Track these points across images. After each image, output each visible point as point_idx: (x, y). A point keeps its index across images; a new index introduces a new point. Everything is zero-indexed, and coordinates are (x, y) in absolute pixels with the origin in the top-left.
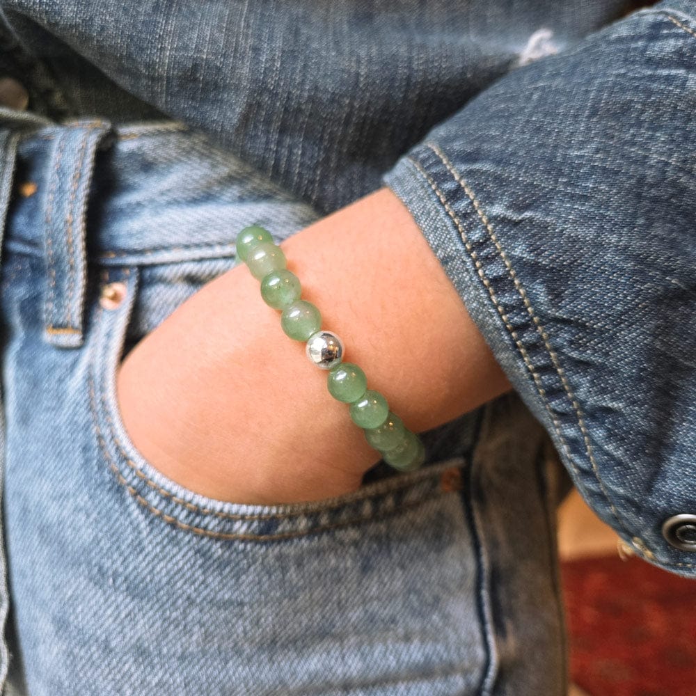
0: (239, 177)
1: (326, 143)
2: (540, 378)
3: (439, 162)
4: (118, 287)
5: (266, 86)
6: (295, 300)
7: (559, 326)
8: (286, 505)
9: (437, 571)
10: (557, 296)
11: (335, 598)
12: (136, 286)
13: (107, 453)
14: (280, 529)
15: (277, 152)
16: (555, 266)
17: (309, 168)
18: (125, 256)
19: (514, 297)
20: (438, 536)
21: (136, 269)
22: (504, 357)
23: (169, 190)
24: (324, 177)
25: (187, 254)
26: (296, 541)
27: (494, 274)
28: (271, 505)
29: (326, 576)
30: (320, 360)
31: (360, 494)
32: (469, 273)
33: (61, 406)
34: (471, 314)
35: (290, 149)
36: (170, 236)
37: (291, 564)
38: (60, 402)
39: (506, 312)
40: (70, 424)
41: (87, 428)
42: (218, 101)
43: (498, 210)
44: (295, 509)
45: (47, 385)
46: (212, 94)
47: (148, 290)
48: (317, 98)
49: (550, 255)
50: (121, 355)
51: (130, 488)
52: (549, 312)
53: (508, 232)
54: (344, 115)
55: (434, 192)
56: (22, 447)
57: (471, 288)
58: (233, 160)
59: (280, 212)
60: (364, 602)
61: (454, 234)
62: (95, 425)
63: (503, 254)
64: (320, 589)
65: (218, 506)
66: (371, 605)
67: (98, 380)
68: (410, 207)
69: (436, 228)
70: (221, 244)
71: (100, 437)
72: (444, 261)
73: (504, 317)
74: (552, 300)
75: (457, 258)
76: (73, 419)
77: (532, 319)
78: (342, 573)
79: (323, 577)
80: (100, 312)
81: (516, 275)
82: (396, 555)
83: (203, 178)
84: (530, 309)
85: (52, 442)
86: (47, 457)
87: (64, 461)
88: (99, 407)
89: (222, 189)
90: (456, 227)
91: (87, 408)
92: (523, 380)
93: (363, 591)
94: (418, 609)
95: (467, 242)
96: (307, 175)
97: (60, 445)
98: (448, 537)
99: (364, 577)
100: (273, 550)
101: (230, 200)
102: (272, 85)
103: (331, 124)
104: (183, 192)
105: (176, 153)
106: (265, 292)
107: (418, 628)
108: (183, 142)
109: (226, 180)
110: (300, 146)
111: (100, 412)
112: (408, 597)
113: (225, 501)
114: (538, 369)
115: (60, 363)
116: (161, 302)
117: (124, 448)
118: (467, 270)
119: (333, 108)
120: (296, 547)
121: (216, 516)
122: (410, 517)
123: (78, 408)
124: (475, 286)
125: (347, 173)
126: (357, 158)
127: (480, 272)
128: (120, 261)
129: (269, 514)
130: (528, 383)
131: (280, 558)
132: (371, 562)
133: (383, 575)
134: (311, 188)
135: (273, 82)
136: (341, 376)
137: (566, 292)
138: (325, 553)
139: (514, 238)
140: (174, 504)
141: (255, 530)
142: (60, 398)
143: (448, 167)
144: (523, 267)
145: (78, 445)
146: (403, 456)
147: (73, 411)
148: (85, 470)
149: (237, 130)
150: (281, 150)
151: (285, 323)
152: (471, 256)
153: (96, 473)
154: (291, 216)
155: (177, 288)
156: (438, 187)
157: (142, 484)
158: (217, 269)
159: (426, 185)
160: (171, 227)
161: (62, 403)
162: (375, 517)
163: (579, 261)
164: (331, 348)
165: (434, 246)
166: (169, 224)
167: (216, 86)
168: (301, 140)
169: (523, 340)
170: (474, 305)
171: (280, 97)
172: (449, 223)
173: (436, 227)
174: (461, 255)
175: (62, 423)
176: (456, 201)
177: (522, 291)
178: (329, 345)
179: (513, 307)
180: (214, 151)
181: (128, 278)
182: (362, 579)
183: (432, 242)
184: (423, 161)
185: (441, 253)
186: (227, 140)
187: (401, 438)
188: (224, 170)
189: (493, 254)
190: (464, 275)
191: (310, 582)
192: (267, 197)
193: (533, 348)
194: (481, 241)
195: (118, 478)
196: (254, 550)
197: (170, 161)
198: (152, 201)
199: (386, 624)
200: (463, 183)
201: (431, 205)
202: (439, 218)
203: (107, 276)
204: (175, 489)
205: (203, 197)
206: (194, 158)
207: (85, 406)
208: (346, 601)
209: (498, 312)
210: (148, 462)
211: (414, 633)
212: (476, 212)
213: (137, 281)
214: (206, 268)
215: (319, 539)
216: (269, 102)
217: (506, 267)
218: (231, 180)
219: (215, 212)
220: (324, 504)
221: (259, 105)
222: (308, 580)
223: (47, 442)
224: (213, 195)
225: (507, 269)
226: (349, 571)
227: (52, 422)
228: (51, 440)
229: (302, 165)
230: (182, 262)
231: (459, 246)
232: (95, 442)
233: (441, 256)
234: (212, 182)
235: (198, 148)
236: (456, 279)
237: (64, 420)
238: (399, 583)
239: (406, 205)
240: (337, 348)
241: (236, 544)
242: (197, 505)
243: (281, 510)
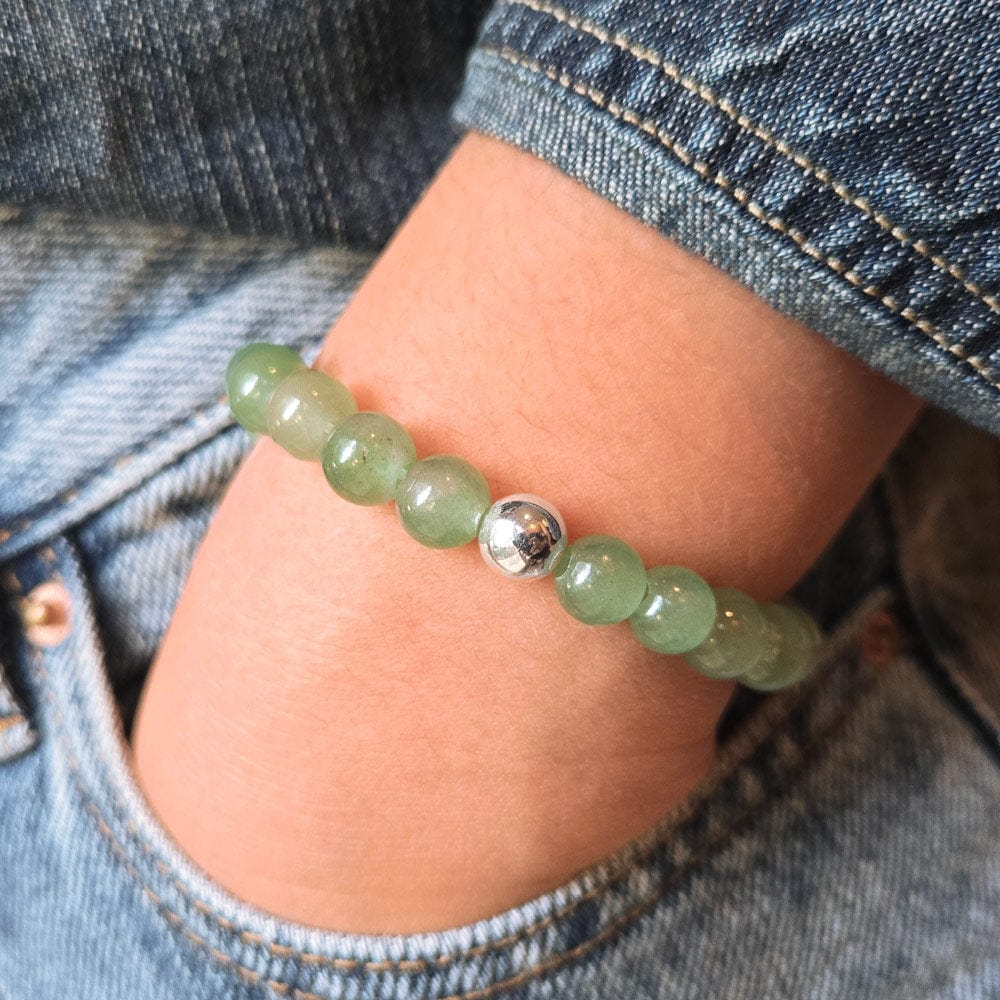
0: (168, 257)
1: (307, 103)
2: (986, 362)
3: (550, 24)
4: (46, 594)
5: (128, 46)
6: (409, 468)
7: (975, 235)
8: (594, 869)
9: (937, 828)
10: (943, 174)
11: (771, 982)
12: (79, 575)
13: (193, 935)
14: (604, 916)
15: (215, 171)
16: (906, 115)
17: (296, 170)
18: (28, 525)
19: (851, 224)
20: (908, 761)
21: (64, 541)
22: (888, 357)
23: (47, 352)
24: (337, 173)
25: (147, 462)
26: (645, 922)
27: (786, 198)
28: (564, 883)
29: (734, 953)
30: (522, 564)
31: (724, 767)
32: (730, 222)
33: (57, 879)
34: (776, 305)
35: (240, 151)
36: (96, 443)
37: (657, 967)
38: (52, 868)
39: (848, 265)
40: (92, 904)
41: (128, 900)
42: (44, 127)
43: (723, 59)
44: (616, 865)
45: (10, 846)
46: (26, 121)
47: (107, 568)
48: (241, 18)
49: (884, 97)
50: (121, 725)
51: (272, 983)
52: (942, 217)
53: (770, 93)
54: (315, 26)
55: (570, 91)
56: (27, 980)
57: (750, 252)
58: (140, 230)
59: (285, 287)
60: (829, 959)
61: (657, 157)
62: (143, 888)
63: (781, 147)
64: (734, 981)
65: (464, 938)
66: (845, 956)
67: (103, 797)
68: (538, 148)
69: (615, 165)
70: (203, 408)
71: (164, 910)
72: (666, 225)
73: (850, 276)
74: (934, 190)
75: (688, 203)
76: (93, 894)
77: (911, 250)
78: (762, 930)
79: (729, 957)
80: (36, 660)
81: (832, 175)
82: (847, 841)
83: (100, 294)
84: (896, 232)
85: (77, 951)
86: (83, 983)
87: (119, 981)
88: (131, 851)
89: (150, 297)
90: (654, 142)
91: (108, 860)
92: (952, 383)
93: (816, 940)
94: (937, 915)
95: (693, 160)
96: (302, 188)
97: (94, 951)
98: (927, 751)
99: (806, 914)
100: (610, 964)
101: (175, 311)
102: (136, 41)
103: (296, 57)
104: (76, 342)
105: (23, 270)
106: (339, 480)
107: (951, 949)
108: (26, 243)
109: (147, 275)
110: (257, 134)
111: (138, 860)
112: (908, 905)
113: (472, 923)
114: (971, 347)
115: (13, 794)
116: (145, 580)
117: (221, 913)
118: (723, 218)
119: (286, 23)
120: (651, 931)
121: (469, 959)
122: (839, 753)
123: (92, 868)
124: (757, 243)
125: (378, 142)
126: (384, 99)
127: (754, 209)
128: (24, 541)
129: (569, 901)
130: (965, 384)
131: (629, 969)
132: (806, 881)
133: (841, 890)
134: (320, 211)
135: (136, 32)
136: (582, 575)
137: (957, 157)
138: (710, 912)
139: (790, 100)
140: (374, 978)
141: (556, 943)
142: (47, 860)
143: (573, 24)
144: (840, 151)
145: (130, 937)
146: (783, 663)
147: (86, 877)
148: (167, 982)
149: (113, 166)
150: (223, 164)
151: (413, 523)
152: (718, 186)
153: (192, 979)
154: (311, 282)
155: (161, 536)
156: (574, 79)
157: (292, 967)
158: (219, 461)
159: (547, 86)
160: (86, 426)
161: (57, 870)
162: (775, 792)
163: (951, 78)
164: (533, 527)
165: (628, 204)
166: (81, 420)
167: (26, 99)
168: (253, 120)
169: (913, 302)
170: (774, 281)
171: (164, 56)
172: (635, 141)
173: (611, 161)
174: (696, 195)
175: (77, 907)
176: (627, 87)
177: (859, 203)
178: (525, 525)
179: (859, 247)
180: (93, 228)
181: (58, 565)
182: (805, 921)
183: (620, 198)
184: (516, 40)
185: (650, 212)
186: (103, 197)
187: (764, 630)
188: (133, 259)
189: (761, 157)
190: (723, 231)
191: (711, 981)
192: (246, 268)
193: (942, 309)
194: (721, 142)
195: (239, 973)
196: (574, 983)
197: (20, 293)
198: (24, 390)
199: (888, 977)
200: (620, 41)
201: (578, 121)
202: (608, 140)
203: (15, 582)
204: (362, 948)
205: (119, 331)
206: (62, 263)
207: (103, 858)
208: (796, 976)
209: (832, 272)
210: (282, 920)
211: (951, 962)
212: (680, 87)
213: (77, 565)
214: (198, 469)
215: (688, 893)
216: (149, 78)
217: (802, 169)
218: (156, 270)
219: (160, 351)
220: (664, 824)
221: (133, 95)
222: (704, 982)
223: (68, 953)
224: (136, 319)
225: (806, 173)
226: (773, 922)
227: (58, 914)
228: (73, 948)
229: (279, 172)
230: (145, 482)
231: (683, 178)
232: (160, 924)
233: (654, 217)
234: (122, 292)
235: (58, 239)
236: (709, 249)
237: (79, 899)
238: (878, 889)
239: (526, 149)
240: (545, 523)
241: (533, 988)
242: (421, 957)
243: (589, 882)
